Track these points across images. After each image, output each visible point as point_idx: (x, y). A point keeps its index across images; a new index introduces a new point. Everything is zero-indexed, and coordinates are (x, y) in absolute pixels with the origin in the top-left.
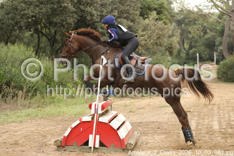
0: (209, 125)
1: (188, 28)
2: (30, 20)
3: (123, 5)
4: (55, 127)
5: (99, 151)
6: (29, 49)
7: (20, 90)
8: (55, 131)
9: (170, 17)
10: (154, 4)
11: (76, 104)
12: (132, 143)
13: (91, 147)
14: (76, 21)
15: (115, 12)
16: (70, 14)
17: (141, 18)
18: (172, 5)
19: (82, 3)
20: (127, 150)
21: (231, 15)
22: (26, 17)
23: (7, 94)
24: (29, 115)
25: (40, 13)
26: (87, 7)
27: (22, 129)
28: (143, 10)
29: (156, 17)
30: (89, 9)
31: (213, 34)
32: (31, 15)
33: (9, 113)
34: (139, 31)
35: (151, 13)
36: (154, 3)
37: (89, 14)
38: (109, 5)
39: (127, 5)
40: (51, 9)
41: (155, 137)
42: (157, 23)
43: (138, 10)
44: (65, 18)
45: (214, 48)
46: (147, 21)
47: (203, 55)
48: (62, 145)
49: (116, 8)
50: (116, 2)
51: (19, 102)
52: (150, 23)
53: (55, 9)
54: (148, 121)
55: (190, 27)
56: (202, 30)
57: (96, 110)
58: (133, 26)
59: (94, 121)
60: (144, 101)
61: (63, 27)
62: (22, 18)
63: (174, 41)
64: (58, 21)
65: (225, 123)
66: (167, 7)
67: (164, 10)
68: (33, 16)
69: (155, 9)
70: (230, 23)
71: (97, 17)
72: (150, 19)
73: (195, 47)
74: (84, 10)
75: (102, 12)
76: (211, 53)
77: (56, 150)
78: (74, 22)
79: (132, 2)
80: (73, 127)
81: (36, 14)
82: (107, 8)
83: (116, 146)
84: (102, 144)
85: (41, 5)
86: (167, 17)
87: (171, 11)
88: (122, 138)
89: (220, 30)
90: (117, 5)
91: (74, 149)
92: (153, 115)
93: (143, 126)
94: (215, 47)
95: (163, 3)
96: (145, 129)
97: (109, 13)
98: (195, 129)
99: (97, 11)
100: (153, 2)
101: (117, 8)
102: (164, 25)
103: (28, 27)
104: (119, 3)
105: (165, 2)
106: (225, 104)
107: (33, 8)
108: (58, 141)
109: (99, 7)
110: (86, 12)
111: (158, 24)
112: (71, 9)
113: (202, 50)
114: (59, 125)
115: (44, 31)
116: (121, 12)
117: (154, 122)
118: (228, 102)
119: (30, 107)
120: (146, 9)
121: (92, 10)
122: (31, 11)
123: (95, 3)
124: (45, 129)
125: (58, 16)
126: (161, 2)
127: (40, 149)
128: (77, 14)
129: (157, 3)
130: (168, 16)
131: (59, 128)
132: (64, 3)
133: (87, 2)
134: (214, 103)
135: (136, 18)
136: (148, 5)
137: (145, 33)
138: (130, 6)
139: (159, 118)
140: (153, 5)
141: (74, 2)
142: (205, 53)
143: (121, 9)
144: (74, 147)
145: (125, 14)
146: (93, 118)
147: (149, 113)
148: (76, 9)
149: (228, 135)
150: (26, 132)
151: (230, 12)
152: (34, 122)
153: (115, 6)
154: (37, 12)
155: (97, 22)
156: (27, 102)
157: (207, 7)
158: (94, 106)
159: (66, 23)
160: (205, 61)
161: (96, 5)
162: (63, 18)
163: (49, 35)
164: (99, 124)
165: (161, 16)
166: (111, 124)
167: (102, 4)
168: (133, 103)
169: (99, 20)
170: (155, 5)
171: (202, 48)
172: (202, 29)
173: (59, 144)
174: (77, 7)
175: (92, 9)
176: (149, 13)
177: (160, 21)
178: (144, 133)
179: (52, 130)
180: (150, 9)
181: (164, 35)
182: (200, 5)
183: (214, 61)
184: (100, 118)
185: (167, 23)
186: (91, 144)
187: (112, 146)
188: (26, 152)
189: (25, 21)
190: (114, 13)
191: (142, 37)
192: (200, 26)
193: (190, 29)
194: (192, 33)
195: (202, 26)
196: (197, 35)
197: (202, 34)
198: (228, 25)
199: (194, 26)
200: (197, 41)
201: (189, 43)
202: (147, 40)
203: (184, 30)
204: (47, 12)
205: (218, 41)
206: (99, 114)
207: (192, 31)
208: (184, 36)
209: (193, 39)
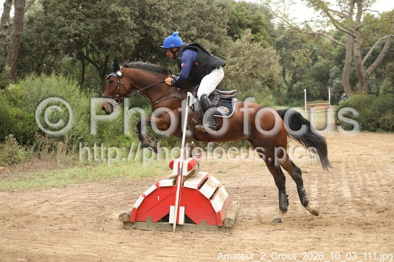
0: (337, 192)
1: (291, 53)
2: (72, 40)
3: (204, 20)
4: (115, 194)
5: (184, 229)
6: (71, 82)
7: (59, 141)
8: (115, 200)
9: (270, 37)
10: (247, 18)
12: (231, 218)
13: (172, 225)
14: (138, 42)
15: (193, 29)
16: (129, 32)
17: (230, 38)
18: (272, 20)
19: (146, 17)
20: (224, 229)
21: (355, 35)
22: (66, 36)
23: (42, 146)
24: (74, 176)
25: (87, 30)
26: (153, 22)
27: (68, 196)
28: (232, 26)
29: (251, 37)
30: (156, 25)
31: (326, 61)
32: (73, 34)
33: (45, 174)
34: (228, 57)
35: (244, 31)
36: (247, 16)
37: (156, 33)
38: (185, 19)
39: (209, 19)
40: (102, 25)
41: (260, 208)
42: (253, 46)
43: (225, 27)
44: (122, 38)
45: (327, 81)
46: (238, 43)
47: (312, 92)
48: (131, 221)
49: (194, 24)
50: (194, 15)
51: (58, 157)
52: (243, 45)
53: (108, 24)
54: (247, 186)
55: (293, 51)
56: (310, 56)
57: (180, 171)
58: (218, 49)
59: (177, 187)
61: (119, 51)
62: (60, 37)
63: (275, 72)
64: (112, 42)
65: (359, 189)
66: (265, 23)
67: (261, 27)
68: (75, 35)
69: (249, 26)
70: (354, 46)
72: (242, 39)
73: (301, 79)
74: (149, 27)
76: (323, 88)
77: (122, 228)
78: (134, 43)
80: (147, 195)
81: (81, 31)
82: (181, 23)
83: (208, 223)
84: (187, 220)
85: (88, 19)
87: (272, 29)
88: (217, 211)
89: (336, 56)
90: (195, 19)
91: (148, 226)
92: (253, 176)
93: (242, 193)
94: (329, 80)
95: (260, 17)
96: (245, 198)
97: (185, 30)
98: (317, 198)
99: (168, 27)
101: (196, 24)
102: (262, 48)
103: (68, 50)
104: (199, 16)
105: (263, 15)
106: (356, 161)
107: (76, 23)
108: (126, 215)
109: (170, 22)
110: (152, 30)
111: (254, 47)
112: (131, 25)
113: (311, 83)
114: (120, 191)
115: (90, 56)
116: (202, 30)
117: (257, 187)
118: (358, 159)
119: (74, 165)
120: (236, 25)
121: (161, 27)
122: (73, 28)
123: (164, 17)
124: (102, 197)
125: (112, 35)
126: (257, 16)
127: (98, 227)
128: (139, 32)
129: (252, 17)
130: (266, 35)
131: (121, 195)
132: (120, 16)
133: (153, 14)
134: (340, 161)
135: (223, 38)
136: (239, 20)
137: (235, 59)
138: (213, 21)
139: (263, 181)
140: (245, 21)
141: (135, 15)
142: (315, 88)
143: (201, 25)
144: (148, 223)
145: (207, 32)
146: (175, 182)
147: (247, 174)
148: (137, 26)
149: (365, 206)
150: (74, 202)
151: (353, 30)
152: (83, 186)
153: (192, 21)
154: (81, 29)
156: (70, 158)
157: (321, 23)
158: (178, 164)
159: (123, 45)
160: (315, 100)
161: (166, 20)
162: (120, 38)
163: (98, 62)
164: (184, 190)
165: (258, 35)
166: (201, 191)
167: (174, 17)
170: (248, 20)
171: (310, 81)
172: (310, 54)
173: (126, 219)
174: (139, 22)
175: (161, 24)
176: (240, 32)
177: (257, 43)
178: (245, 204)
179: (112, 199)
180: (242, 25)
181: (263, 62)
182: (312, 19)
183: (328, 100)
184: (185, 182)
185: (267, 46)
186: (172, 219)
187: (204, 221)
188: (79, 230)
189: (65, 41)
191: (232, 66)
192: (308, 50)
193: (293, 54)
194: (296, 60)
195: (310, 51)
196: (303, 63)
197: (311, 61)
198: (351, 49)
199: (299, 50)
200: (303, 72)
201: (292, 74)
202: (238, 69)
203: (285, 56)
204: (96, 28)
205: (333, 71)
206: (184, 176)
207: (296, 57)
208: (285, 64)
209: (298, 69)
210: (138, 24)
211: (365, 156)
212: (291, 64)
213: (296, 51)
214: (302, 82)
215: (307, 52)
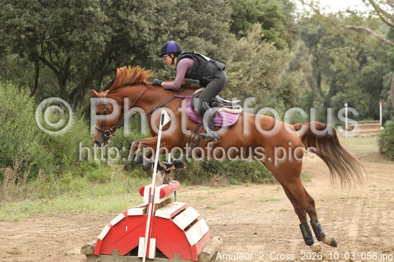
0: (342, 230)
1: (330, 52)
2: (23, 36)
3: (197, 11)
4: (77, 229)
7: (7, 166)
8: (77, 235)
9: (288, 34)
10: (258, 8)
11: (109, 193)
12: (209, 253)
13: (142, 258)
14: (109, 40)
15: (183, 24)
16: (98, 26)
17: (233, 35)
19: (121, 7)
22: (15, 31)
24: (26, 210)
25: (43, 23)
26: (130, 14)
27: (20, 230)
28: (236, 19)
29: (261, 34)
30: (134, 18)
31: (378, 64)
32: (25, 28)
34: (228, 61)
35: (252, 25)
36: (257, 6)
37: (134, 28)
38: (173, 10)
39: (205, 10)
40: (63, 17)
41: (247, 246)
42: (263, 47)
43: (226, 21)
44: (89, 34)
45: (380, 93)
46: (243, 42)
47: (358, 108)
48: (95, 254)
49: (185, 17)
50: (185, 4)
51: (5, 187)
52: (249, 46)
53: (71, 16)
54: (237, 223)
55: (332, 50)
56: (356, 57)
57: (151, 198)
58: (216, 50)
59: (147, 216)
60: (234, 191)
61: (85, 51)
62: (7, 31)
64: (76, 40)
66: (282, 15)
67: (276, 21)
68: (28, 30)
69: (260, 19)
71: (149, 34)
72: (248, 37)
73: (342, 90)
74: (125, 20)
75: (159, 24)
77: (85, 261)
78: (105, 41)
79: (216, 5)
80: (113, 224)
81: (35, 25)
82: (168, 16)
83: (182, 257)
84: (159, 253)
85: (45, 8)
86: (282, 33)
87: (292, 22)
88: (192, 244)
90: (187, 10)
92: (248, 213)
93: (229, 230)
94: (383, 91)
95: (275, 8)
96: (232, 236)
97: (173, 25)
99: (150, 21)
100: (256, 4)
101: (188, 17)
102: (275, 49)
104: (192, 6)
105: (279, 5)
106: (378, 197)
107: (30, 13)
108: (89, 247)
109: (153, 14)
110: (129, 24)
112: (101, 18)
113: (357, 95)
114: (84, 226)
115: (47, 57)
116: (197, 24)
117: (248, 224)
118: (382, 195)
119: (25, 197)
120: (242, 18)
121: (140, 20)
122: (25, 20)
123: (145, 7)
124: (61, 232)
125: (76, 30)
126: (271, 6)
128: (112, 27)
129: (264, 6)
130: (284, 31)
131: (85, 230)
132: (87, 6)
133: (130, 4)
135: (224, 35)
136: (247, 11)
137: (238, 64)
138: (211, 13)
139: (258, 218)
140: (255, 12)
141: (107, 5)
142: (362, 102)
143: (194, 19)
144: (114, 257)
145: (202, 28)
146: (146, 211)
148: (109, 18)
150: (29, 236)
152: (38, 221)
153: (183, 12)
154: (36, 21)
155: (149, 42)
156: (20, 188)
158: (149, 191)
159: (90, 43)
160: (362, 119)
161: (147, 11)
162: (86, 34)
163: (56, 64)
164: (156, 220)
165: (271, 32)
166: (174, 221)
167: (159, 8)
168: (213, 193)
169: (153, 39)
170: (259, 11)
171: (356, 92)
172: (356, 54)
173: (90, 251)
174: (112, 13)
175: (140, 17)
176: (248, 26)
177: (268, 43)
178: (230, 241)
179: (73, 234)
180: (250, 18)
181: (276, 69)
184: (157, 211)
185: (283, 46)
186: (142, 253)
187: (177, 256)
189: (15, 37)
190: (181, 25)
191: (233, 73)
196: (346, 66)
202: (242, 78)
204: (56, 21)
210: (111, 16)
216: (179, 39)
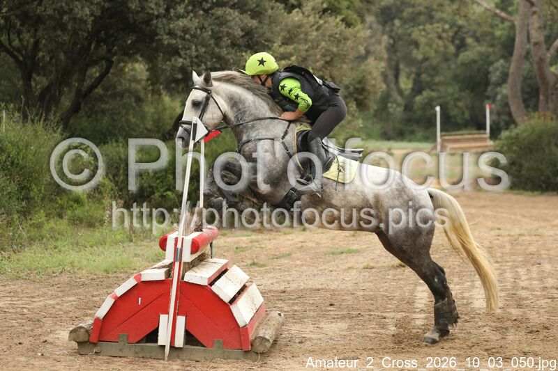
14: (98, 13)
29: (322, 4)
34: (275, 45)
42: (325, 22)
44: (67, 4)
46: (296, 16)
52: (305, 21)
56: (450, 39)
58: (256, 28)
63: (370, 73)
70: (530, 21)
71: (157, 4)
86: (352, 3)
102: (344, 26)
111: (327, 25)
135: (267, 6)
137: (290, 48)
155: (158, 17)
159: (69, 18)
169: (163, 12)
177: (333, 17)
185: (354, 21)
191: (283, 62)
192: (447, 26)
193: (416, 34)
194: (422, 46)
195: (451, 27)
196: (436, 52)
197: (452, 49)
198: (526, 28)
199: (428, 27)
200: (435, 70)
201: (413, 76)
203: (400, 38)
205: (497, 69)
206: (185, 263)
207: (422, 40)
208: (398, 54)
209: (426, 64)
211: (528, 238)
212: (410, 53)
213: (421, 27)
214: (433, 90)
215: (444, 31)
216: (201, 12)
